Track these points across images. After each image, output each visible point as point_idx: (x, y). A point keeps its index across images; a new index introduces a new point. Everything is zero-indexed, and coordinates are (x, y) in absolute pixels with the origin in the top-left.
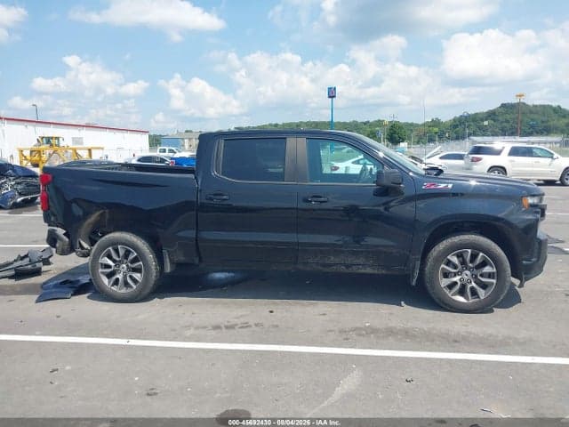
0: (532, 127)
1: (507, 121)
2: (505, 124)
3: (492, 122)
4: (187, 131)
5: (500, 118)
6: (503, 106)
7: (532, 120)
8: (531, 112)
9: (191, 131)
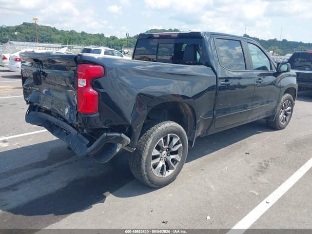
0: (43, 38)
1: (28, 33)
2: (27, 35)
3: (20, 33)
5: (24, 31)
6: (24, 24)
7: (42, 34)
8: (41, 29)
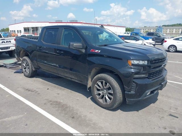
4: (145, 27)
9: (146, 27)
